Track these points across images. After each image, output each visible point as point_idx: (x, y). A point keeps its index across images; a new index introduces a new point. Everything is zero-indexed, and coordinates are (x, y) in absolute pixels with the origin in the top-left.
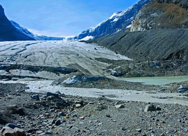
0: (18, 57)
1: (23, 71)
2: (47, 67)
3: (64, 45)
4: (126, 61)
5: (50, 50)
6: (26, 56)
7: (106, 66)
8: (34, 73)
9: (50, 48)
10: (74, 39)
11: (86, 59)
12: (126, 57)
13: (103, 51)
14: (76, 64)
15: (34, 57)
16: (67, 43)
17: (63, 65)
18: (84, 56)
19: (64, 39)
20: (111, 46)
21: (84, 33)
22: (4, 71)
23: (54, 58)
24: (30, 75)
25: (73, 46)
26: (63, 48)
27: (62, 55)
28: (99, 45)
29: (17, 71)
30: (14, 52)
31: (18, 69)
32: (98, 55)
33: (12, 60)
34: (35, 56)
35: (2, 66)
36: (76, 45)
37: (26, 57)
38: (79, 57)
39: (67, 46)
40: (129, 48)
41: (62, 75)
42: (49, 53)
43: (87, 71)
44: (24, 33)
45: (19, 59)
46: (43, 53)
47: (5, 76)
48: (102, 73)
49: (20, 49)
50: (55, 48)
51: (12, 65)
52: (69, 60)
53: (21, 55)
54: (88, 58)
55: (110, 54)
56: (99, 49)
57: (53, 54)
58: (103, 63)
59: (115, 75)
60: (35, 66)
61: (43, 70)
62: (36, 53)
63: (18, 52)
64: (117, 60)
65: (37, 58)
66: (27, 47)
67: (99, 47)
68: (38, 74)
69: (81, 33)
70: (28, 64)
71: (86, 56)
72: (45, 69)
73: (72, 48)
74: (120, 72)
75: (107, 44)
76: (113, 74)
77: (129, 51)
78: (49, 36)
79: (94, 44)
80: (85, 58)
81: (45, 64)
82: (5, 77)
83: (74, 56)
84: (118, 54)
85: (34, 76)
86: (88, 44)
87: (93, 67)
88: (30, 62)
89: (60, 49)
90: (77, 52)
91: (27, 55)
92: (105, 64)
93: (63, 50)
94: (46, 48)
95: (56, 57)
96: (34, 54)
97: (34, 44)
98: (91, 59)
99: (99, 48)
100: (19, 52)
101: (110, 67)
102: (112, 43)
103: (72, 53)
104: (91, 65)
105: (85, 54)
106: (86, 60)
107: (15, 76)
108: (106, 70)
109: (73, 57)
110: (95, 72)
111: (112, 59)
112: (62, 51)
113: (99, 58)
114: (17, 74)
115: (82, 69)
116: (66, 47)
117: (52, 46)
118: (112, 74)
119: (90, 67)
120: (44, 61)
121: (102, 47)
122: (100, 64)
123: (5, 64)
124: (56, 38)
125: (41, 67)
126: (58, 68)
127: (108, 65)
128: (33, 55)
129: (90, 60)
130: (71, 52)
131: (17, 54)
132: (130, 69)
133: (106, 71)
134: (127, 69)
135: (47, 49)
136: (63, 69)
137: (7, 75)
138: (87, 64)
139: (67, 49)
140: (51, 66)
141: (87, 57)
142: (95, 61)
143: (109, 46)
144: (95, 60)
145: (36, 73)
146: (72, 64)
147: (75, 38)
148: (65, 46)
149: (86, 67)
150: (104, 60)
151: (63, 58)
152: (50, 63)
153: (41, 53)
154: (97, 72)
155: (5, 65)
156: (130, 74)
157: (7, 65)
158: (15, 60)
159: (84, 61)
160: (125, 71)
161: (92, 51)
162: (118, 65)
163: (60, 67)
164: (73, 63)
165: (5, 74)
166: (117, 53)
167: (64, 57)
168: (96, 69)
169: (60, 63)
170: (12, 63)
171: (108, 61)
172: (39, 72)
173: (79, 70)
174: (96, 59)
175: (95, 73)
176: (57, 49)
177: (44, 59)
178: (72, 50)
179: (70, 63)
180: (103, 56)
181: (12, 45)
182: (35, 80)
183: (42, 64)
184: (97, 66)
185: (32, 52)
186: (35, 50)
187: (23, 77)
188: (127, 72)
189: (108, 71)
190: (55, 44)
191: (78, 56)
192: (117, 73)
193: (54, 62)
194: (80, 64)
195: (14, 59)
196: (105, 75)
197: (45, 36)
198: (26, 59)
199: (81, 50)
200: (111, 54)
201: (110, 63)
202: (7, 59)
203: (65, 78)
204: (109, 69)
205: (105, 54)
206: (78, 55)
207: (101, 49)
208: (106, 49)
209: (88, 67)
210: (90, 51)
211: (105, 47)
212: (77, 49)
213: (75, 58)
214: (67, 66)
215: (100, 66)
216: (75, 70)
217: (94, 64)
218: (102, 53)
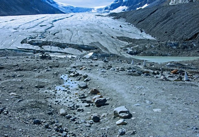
0: (48, 35)
1: (52, 47)
2: (73, 44)
3: (89, 22)
4: (147, 40)
5: (76, 27)
6: (54, 33)
7: (124, 45)
8: (62, 49)
9: (76, 25)
10: (105, 10)
11: (108, 37)
12: (150, 36)
13: (128, 29)
14: (98, 43)
15: (62, 35)
16: (93, 19)
17: (86, 43)
18: (107, 35)
19: (93, 10)
20: (139, 22)
21: (117, 2)
22: (38, 47)
23: (79, 36)
24: (59, 51)
25: (99, 22)
27: (86, 33)
28: (126, 21)
29: (48, 47)
30: (43, 29)
31: (49, 45)
32: (121, 33)
33: (43, 37)
34: (62, 33)
35: (36, 42)
36: (103, 21)
37: (54, 35)
38: (102, 36)
39: (92, 23)
40: (155, 26)
41: (84, 52)
42: (75, 31)
43: (106, 49)
44: (48, 2)
45: (48, 36)
46: (69, 30)
47: (39, 51)
48: (119, 51)
49: (48, 25)
50: (80, 25)
51: (43, 42)
52: (92, 38)
53: (50, 32)
54: (111, 36)
55: (134, 33)
56: (125, 26)
57: (79, 32)
58: (123, 42)
59: (131, 53)
60: (62, 43)
61: (69, 47)
62: (63, 31)
63: (46, 29)
64: (139, 39)
65: (64, 36)
66: (54, 23)
67: (126, 23)
68: (65, 50)
70: (57, 41)
71: (109, 34)
72: (71, 46)
73: (97, 26)
74: (135, 51)
75: (135, 21)
76: (129, 52)
77: (154, 30)
78: (76, 7)
79: (122, 20)
81: (71, 41)
82: (39, 52)
83: (98, 34)
84: (143, 33)
85: (62, 52)
86: (116, 19)
87: (112, 46)
88: (58, 39)
89: (85, 26)
90: (101, 30)
91: (55, 32)
92: (125, 42)
93: (88, 27)
94: (72, 25)
95: (81, 35)
96: (62, 32)
98: (113, 37)
100: (48, 29)
101: (128, 46)
102: (140, 19)
103: (96, 31)
105: (108, 33)
106: (108, 38)
107: (47, 51)
108: (123, 49)
109: (97, 35)
110: (113, 50)
111: (133, 38)
112: (87, 29)
113: (121, 37)
114: (49, 49)
115: (103, 47)
116: (91, 24)
117: (78, 23)
118: (127, 53)
119: (110, 45)
120: (70, 39)
121: (130, 24)
122: (120, 43)
123: (37, 41)
125: (68, 44)
126: (81, 45)
127: (127, 44)
128: (60, 33)
130: (95, 31)
131: (46, 31)
132: (145, 49)
133: (124, 50)
134: (144, 48)
135: (73, 27)
136: (86, 47)
137: (41, 50)
138: (107, 42)
139: (91, 27)
140: (76, 43)
141: (110, 36)
142: (116, 40)
143: (136, 23)
145: (63, 49)
146: (94, 42)
147: (106, 8)
149: (105, 45)
150: (125, 39)
151: (87, 36)
152: (75, 41)
153: (67, 30)
154: (115, 50)
155: (38, 42)
156: (145, 53)
157: (40, 42)
158: (45, 38)
159: (106, 39)
160: (140, 51)
161: (116, 29)
162: (137, 45)
163: (83, 45)
164: (95, 41)
165: (39, 50)
166: (142, 31)
167: (88, 35)
168: (115, 47)
169: (83, 41)
170: (43, 40)
171: (129, 40)
172: (66, 49)
173: (99, 48)
174: (118, 37)
176: (82, 27)
177: (70, 36)
178: (97, 28)
179: (92, 41)
180: (126, 35)
181: (40, 21)
182: (63, 55)
183: (68, 42)
184: (116, 45)
185: (59, 29)
186: (62, 28)
187: (54, 52)
188: (142, 51)
189: (125, 49)
190: (81, 21)
191: (101, 35)
192: (132, 52)
193: (79, 40)
194: (101, 43)
195: (44, 36)
196: (121, 53)
197: (71, 6)
198: (54, 37)
199: (105, 28)
200: (135, 33)
201: (130, 42)
202: (38, 36)
203: (85, 54)
204: (127, 48)
205: (129, 32)
206: (101, 33)
207: (127, 26)
208: (132, 26)
209: (107, 45)
210: (114, 28)
211: (132, 24)
212: (101, 27)
213: (98, 36)
214: (90, 44)
215: (119, 45)
216: (96, 47)
217: (114, 43)
218: (126, 31)
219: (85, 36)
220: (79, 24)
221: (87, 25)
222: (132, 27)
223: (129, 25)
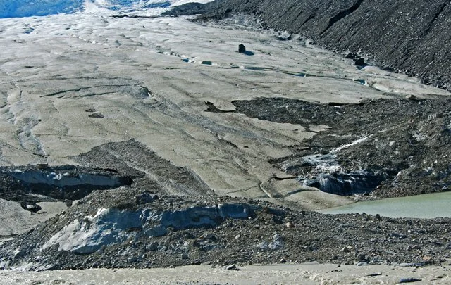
3: (71, 42)
4: (404, 101)
7: (288, 143)
11: (185, 109)
12: (414, 79)
13: (284, 61)
14: (133, 144)
16: (91, 31)
18: (179, 98)
20: (332, 22)
23: (17, 119)
25: (124, 42)
26: (68, 59)
27: (57, 101)
28: (265, 26)
32: (251, 83)
36: (143, 34)
38: (151, 106)
39: (88, 47)
40: (428, 29)
41: (51, 208)
43: (185, 177)
48: (264, 181)
50: (23, 63)
54: (199, 104)
55: (320, 74)
56: (262, 47)
57: (12, 96)
58: (277, 125)
59: (338, 186)
64: (357, 101)
67: (264, 35)
71: (188, 95)
73: (117, 57)
74: (361, 171)
75: (311, 17)
76: (324, 181)
77: (428, 45)
79: (241, 21)
80: (183, 104)
83: (126, 97)
84: (367, 68)
86: (210, 23)
87: (219, 154)
89: (51, 66)
90: (139, 76)
92: (287, 128)
93: (67, 69)
98: (211, 108)
99: (263, 41)
101: (310, 146)
103: (115, 84)
104: (208, 143)
106: (185, 116)
108: (286, 165)
109: (119, 104)
110: (228, 178)
111: (325, 100)
112: (58, 77)
113: (257, 102)
115: (163, 166)
116: (81, 52)
117: (6, 54)
118: (316, 184)
119: (206, 150)
121: (285, 34)
122: (258, 134)
126: (31, 171)
127: (302, 134)
129: (209, 114)
130: (107, 82)
132: (418, 150)
133: (290, 169)
134: (406, 146)
136: (59, 177)
138: (188, 137)
139: (86, 67)
141: (193, 100)
142: (235, 121)
143: (317, 26)
144: (235, 115)
146: (111, 145)
148: (80, 46)
149: (178, 154)
150: (283, 111)
151: (62, 115)
154: (241, 178)
156: (420, 174)
159: (176, 121)
160: (389, 163)
161: (222, 66)
162: (357, 133)
163: (45, 167)
164: (118, 139)
166: (360, 64)
167: (68, 111)
169: (43, 145)
171: (306, 112)
173: (143, 175)
174: (240, 106)
176: (33, 70)
178: (116, 67)
179: (98, 141)
180: (280, 89)
184: (241, 147)
188: (403, 166)
189: (296, 167)
190: (23, 42)
191: (147, 100)
192: (345, 177)
193: (13, 143)
194: (152, 143)
196: (281, 188)
199: (164, 63)
200: (326, 73)
201: (316, 124)
203: (55, 225)
204: (306, 159)
205: (292, 74)
206: (146, 92)
207: (276, 45)
208: (304, 45)
209: (190, 155)
210: (210, 63)
211: (298, 36)
212: (141, 61)
213: (132, 109)
214: (82, 155)
215: (258, 145)
216: (123, 173)
217: (227, 137)
218: (277, 70)
219: (55, 115)
220: (16, 59)
221: (60, 58)
222: (302, 50)
223: (282, 39)
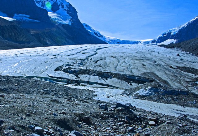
1: (92, 76)
2: (119, 74)
3: (139, 50)
5: (122, 55)
6: (96, 60)
7: (191, 78)
8: (103, 80)
9: (123, 53)
10: (152, 43)
11: (165, 67)
13: (189, 59)
14: (153, 73)
15: (105, 62)
16: (143, 48)
17: (136, 73)
18: (163, 64)
19: (139, 43)
21: (165, 36)
22: (73, 75)
23: (127, 64)
24: (99, 82)
25: (150, 50)
26: (138, 53)
27: (136, 61)
28: (183, 51)
29: (86, 76)
30: (84, 56)
31: (88, 74)
33: (82, 64)
34: (106, 61)
35: (72, 70)
36: (154, 49)
37: (96, 62)
38: (157, 65)
39: (142, 51)
41: (134, 85)
42: (121, 59)
43: (166, 82)
44: (96, 36)
45: (89, 63)
46: (115, 58)
47: (74, 80)
48: (185, 86)
49: (91, 53)
51: (81, 69)
52: (144, 67)
53: (91, 59)
54: (169, 66)
56: (183, 55)
57: (126, 59)
58: (188, 73)
60: (105, 72)
61: (114, 77)
62: (107, 58)
63: (88, 56)
65: (108, 64)
66: (98, 51)
67: (183, 52)
68: (108, 81)
69: (160, 36)
70: (98, 69)
71: (166, 64)
72: (116, 76)
73: (149, 54)
75: (195, 50)
78: (122, 40)
79: (177, 49)
81: (116, 70)
82: (74, 82)
83: (151, 63)
85: (103, 83)
86: (170, 49)
87: (174, 78)
88: (100, 67)
89: (134, 54)
90: (154, 58)
91: (98, 60)
92: (190, 74)
93: (138, 55)
94: (118, 53)
95: (129, 63)
96: (105, 59)
97: (105, 48)
98: (171, 67)
100: (90, 56)
101: (197, 79)
104: (171, 75)
105: (164, 61)
106: (165, 68)
107: (84, 81)
108: (191, 83)
109: (150, 64)
110: (176, 84)
112: (136, 57)
113: (182, 67)
114: (86, 80)
115: (160, 79)
116: (141, 52)
117: (125, 51)
119: (171, 77)
120: (116, 68)
121: (188, 53)
122: (183, 75)
123: (74, 68)
124: (130, 41)
125: (112, 74)
126: (130, 76)
128: (103, 61)
129: (171, 69)
130: (147, 59)
131: (87, 59)
135: (120, 54)
136: (136, 78)
137: (76, 80)
138: (166, 73)
139: (142, 55)
140: (122, 73)
141: (167, 65)
142: (177, 71)
145: (106, 80)
146: (148, 73)
147: (153, 41)
149: (164, 77)
150: (189, 70)
151: (137, 65)
152: (122, 70)
153: (113, 58)
154: (179, 85)
155: (75, 70)
157: (77, 70)
158: (85, 65)
159: (163, 69)
161: (174, 58)
163: (133, 75)
164: (149, 71)
165: (74, 79)
167: (138, 64)
168: (178, 80)
169: (133, 70)
170: (82, 68)
171: (195, 71)
172: (109, 79)
173: (155, 80)
174: (179, 68)
175: (175, 86)
176: (131, 55)
177: (115, 64)
178: (149, 56)
179: (145, 71)
180: (188, 65)
181: (83, 49)
182: (104, 88)
183: (112, 70)
184: (179, 77)
185: (103, 56)
186: (106, 55)
187: (92, 83)
189: (193, 84)
190: (128, 49)
193: (126, 69)
194: (158, 73)
195: (84, 64)
196: (190, 88)
197: (117, 39)
198: (96, 64)
199: (160, 56)
202: (77, 63)
204: (196, 82)
205: (191, 62)
206: (156, 62)
207: (186, 55)
208: (193, 56)
209: (167, 77)
210: (170, 57)
211: (191, 54)
212: (154, 55)
213: (152, 65)
214: (141, 74)
215: (183, 77)
216: (151, 79)
217: (176, 74)
218: (187, 60)
219: (135, 65)
220: (127, 52)
221: (136, 53)
